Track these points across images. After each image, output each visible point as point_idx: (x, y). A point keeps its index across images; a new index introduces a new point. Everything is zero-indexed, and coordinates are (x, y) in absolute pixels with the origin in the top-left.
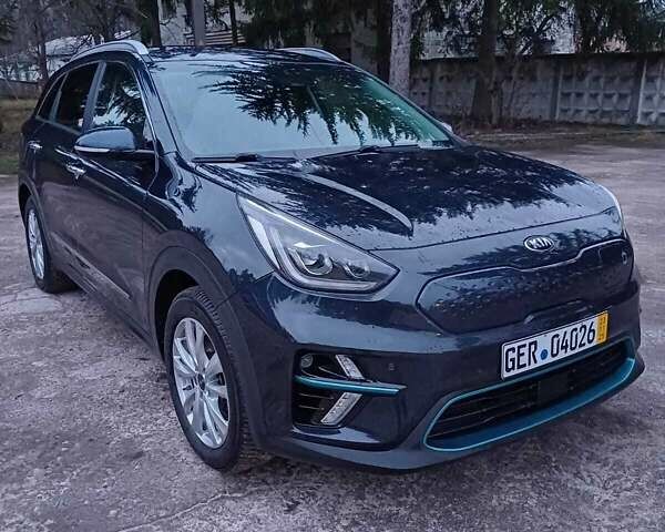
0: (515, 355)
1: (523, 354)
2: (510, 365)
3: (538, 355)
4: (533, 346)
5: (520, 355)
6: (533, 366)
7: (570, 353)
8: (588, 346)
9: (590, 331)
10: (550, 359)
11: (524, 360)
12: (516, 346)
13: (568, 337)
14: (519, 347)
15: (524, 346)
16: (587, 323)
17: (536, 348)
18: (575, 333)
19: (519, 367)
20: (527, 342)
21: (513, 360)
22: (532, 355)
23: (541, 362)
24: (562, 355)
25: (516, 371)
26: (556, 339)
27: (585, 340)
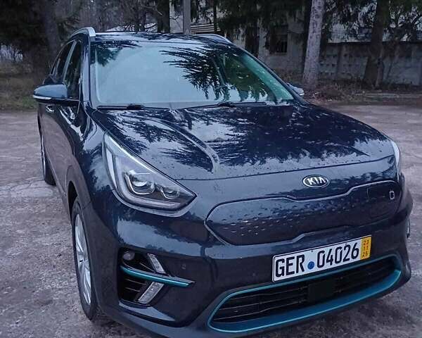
0: (284, 265)
1: (292, 264)
2: (280, 272)
3: (305, 265)
4: (300, 259)
5: (288, 265)
6: (301, 273)
7: (334, 265)
8: (352, 261)
9: (354, 249)
10: (316, 269)
11: (292, 269)
12: (285, 258)
13: (333, 253)
14: (288, 259)
15: (293, 258)
16: (352, 244)
17: (303, 260)
18: (339, 251)
19: (288, 274)
20: (295, 255)
21: (282, 268)
22: (300, 266)
23: (307, 271)
24: (327, 266)
25: (285, 277)
26: (321, 255)
27: (349, 256)
